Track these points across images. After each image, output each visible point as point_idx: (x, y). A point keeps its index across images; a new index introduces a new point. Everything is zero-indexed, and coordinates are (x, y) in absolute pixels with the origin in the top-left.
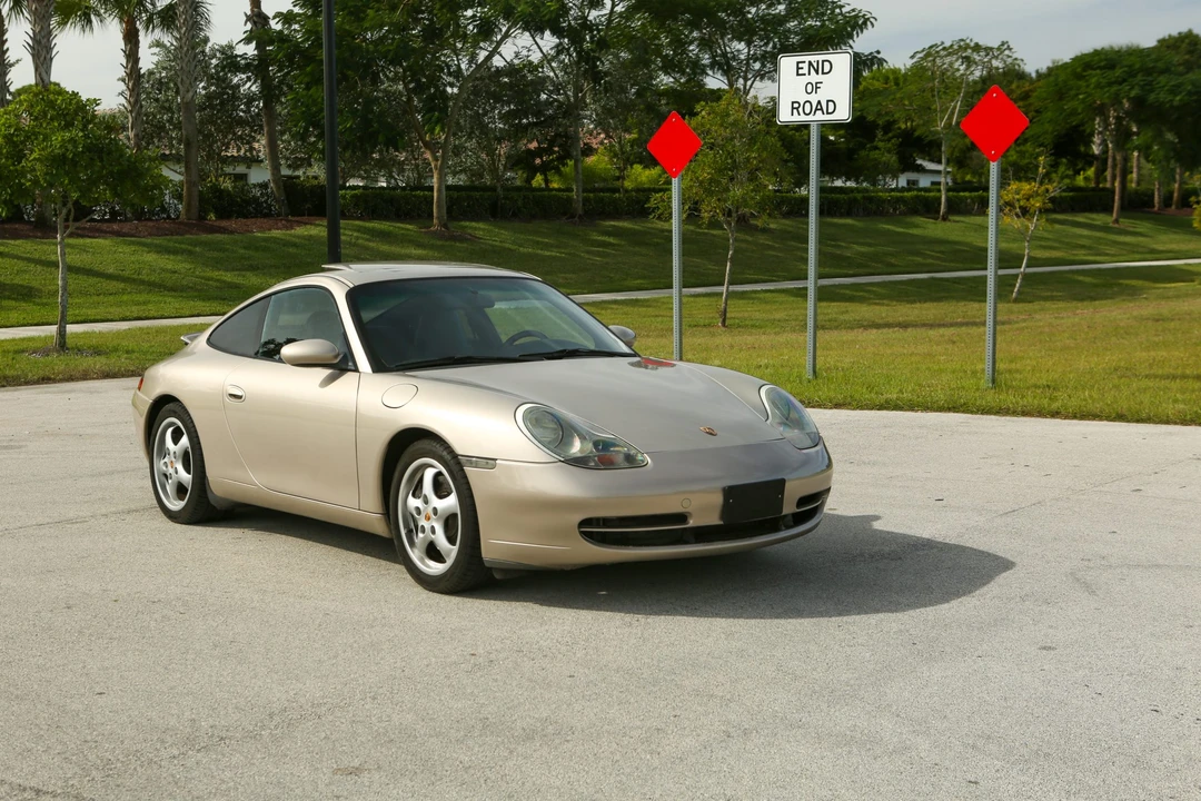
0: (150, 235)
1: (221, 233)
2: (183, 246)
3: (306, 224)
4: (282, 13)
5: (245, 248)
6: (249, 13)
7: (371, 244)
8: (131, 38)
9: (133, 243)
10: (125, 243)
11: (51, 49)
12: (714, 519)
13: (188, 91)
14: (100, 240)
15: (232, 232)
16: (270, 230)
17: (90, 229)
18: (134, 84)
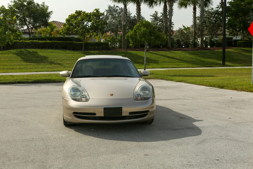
0: (191, 50)
1: (207, 50)
2: (197, 53)
3: (229, 48)
4: (229, 2)
5: (211, 53)
6: (220, 2)
7: (242, 53)
8: (195, 9)
9: (186, 52)
10: (184, 52)
11: (172, 12)
12: (102, 115)
13: (202, 20)
14: (179, 52)
15: (210, 50)
16: (220, 50)
17: (179, 49)
18: (195, 19)
